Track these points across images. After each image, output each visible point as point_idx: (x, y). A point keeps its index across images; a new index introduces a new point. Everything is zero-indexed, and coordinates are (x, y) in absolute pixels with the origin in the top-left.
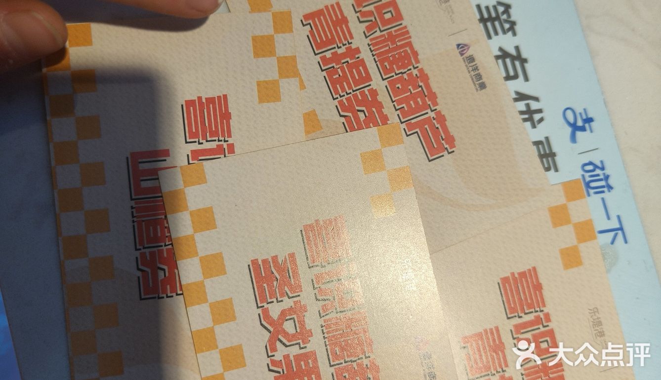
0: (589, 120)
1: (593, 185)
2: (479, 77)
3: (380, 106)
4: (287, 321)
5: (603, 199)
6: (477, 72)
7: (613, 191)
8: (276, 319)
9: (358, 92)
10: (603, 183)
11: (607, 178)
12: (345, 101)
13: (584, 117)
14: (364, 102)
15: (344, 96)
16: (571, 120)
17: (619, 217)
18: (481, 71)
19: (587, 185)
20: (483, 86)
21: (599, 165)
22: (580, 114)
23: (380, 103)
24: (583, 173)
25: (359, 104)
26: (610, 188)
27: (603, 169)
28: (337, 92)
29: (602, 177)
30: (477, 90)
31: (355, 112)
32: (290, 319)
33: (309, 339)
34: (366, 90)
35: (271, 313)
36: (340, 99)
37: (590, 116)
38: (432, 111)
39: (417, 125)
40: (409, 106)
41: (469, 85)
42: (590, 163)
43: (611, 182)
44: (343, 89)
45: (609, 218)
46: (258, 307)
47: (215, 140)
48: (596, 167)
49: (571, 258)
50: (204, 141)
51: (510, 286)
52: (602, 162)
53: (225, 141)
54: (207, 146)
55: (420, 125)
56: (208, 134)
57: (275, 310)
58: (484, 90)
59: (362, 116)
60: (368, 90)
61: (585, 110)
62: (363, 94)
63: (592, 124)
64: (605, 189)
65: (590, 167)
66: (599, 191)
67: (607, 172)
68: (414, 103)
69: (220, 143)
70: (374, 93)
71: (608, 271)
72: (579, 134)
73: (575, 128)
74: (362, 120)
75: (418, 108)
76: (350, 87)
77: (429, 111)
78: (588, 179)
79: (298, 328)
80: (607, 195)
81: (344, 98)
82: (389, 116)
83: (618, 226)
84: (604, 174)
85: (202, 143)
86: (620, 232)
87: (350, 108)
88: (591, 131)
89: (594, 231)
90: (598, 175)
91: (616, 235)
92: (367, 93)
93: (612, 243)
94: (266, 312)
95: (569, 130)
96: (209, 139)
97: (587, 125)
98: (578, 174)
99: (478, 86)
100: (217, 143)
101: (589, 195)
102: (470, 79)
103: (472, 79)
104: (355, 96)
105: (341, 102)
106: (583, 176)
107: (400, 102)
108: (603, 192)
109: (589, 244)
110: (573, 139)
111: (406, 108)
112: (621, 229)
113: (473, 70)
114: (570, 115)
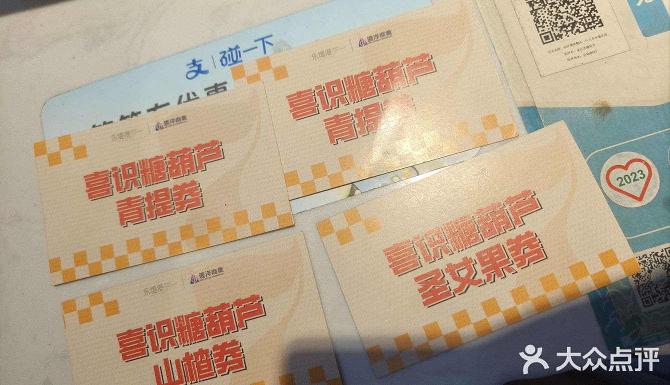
0: (194, 62)
1: (235, 59)
2: (178, 119)
3: (185, 185)
4: (460, 275)
5: (244, 52)
6: (175, 120)
7: (239, 46)
8: (460, 283)
9: (174, 198)
10: (234, 52)
11: (230, 50)
12: (177, 207)
13: (192, 65)
14: (180, 195)
15: (174, 207)
16: (194, 74)
17: (255, 41)
18: (175, 117)
19: (235, 62)
20: (184, 118)
21: (222, 55)
22: (190, 68)
23: (183, 184)
24: (227, 66)
25: (180, 198)
26: (237, 47)
27: (225, 52)
28: (170, 211)
29: (230, 53)
30: (186, 122)
31: (186, 201)
32: (458, 273)
33: (469, 258)
34: (173, 192)
35: (457, 287)
36: (175, 210)
37: (192, 62)
38: (194, 152)
39: (200, 163)
40: (188, 166)
41: (182, 126)
42: (221, 61)
43: (233, 47)
44: (170, 207)
45: (256, 47)
46: (455, 296)
47: (145, 337)
48: (224, 57)
49: (281, 73)
50: (146, 344)
51: (298, 113)
52: (221, 53)
53: (145, 331)
54: (149, 342)
55: (201, 160)
56: (142, 343)
57: (454, 285)
58: (187, 118)
59: (189, 197)
60: (174, 191)
61: (187, 65)
62: (175, 195)
63: (196, 60)
64: (238, 50)
65: (224, 60)
66: (239, 54)
67: (226, 49)
68: (186, 162)
69: (146, 334)
70: (176, 187)
71: (290, 48)
72: (203, 69)
73: (199, 71)
74: (191, 198)
75: (190, 161)
76: (169, 202)
77: (193, 154)
78: (231, 62)
79: (463, 267)
80: (241, 49)
81: (176, 207)
82: (192, 180)
83: (261, 41)
84: (228, 51)
85: (148, 345)
86: (265, 40)
87: (182, 204)
88: (201, 60)
89: (264, 58)
90: (229, 55)
91: (267, 42)
92: (175, 192)
93: (271, 44)
94: (456, 291)
95: (200, 75)
96: (145, 342)
97: (197, 64)
98: (228, 68)
99: (184, 121)
100: (146, 336)
101: (241, 61)
102: (179, 125)
103: (179, 124)
104: (176, 200)
105: (178, 209)
106: (229, 65)
107: (184, 172)
108: (239, 52)
109: (272, 61)
110: (205, 72)
111: (189, 168)
112: (263, 39)
113: (173, 123)
114: (192, 75)
